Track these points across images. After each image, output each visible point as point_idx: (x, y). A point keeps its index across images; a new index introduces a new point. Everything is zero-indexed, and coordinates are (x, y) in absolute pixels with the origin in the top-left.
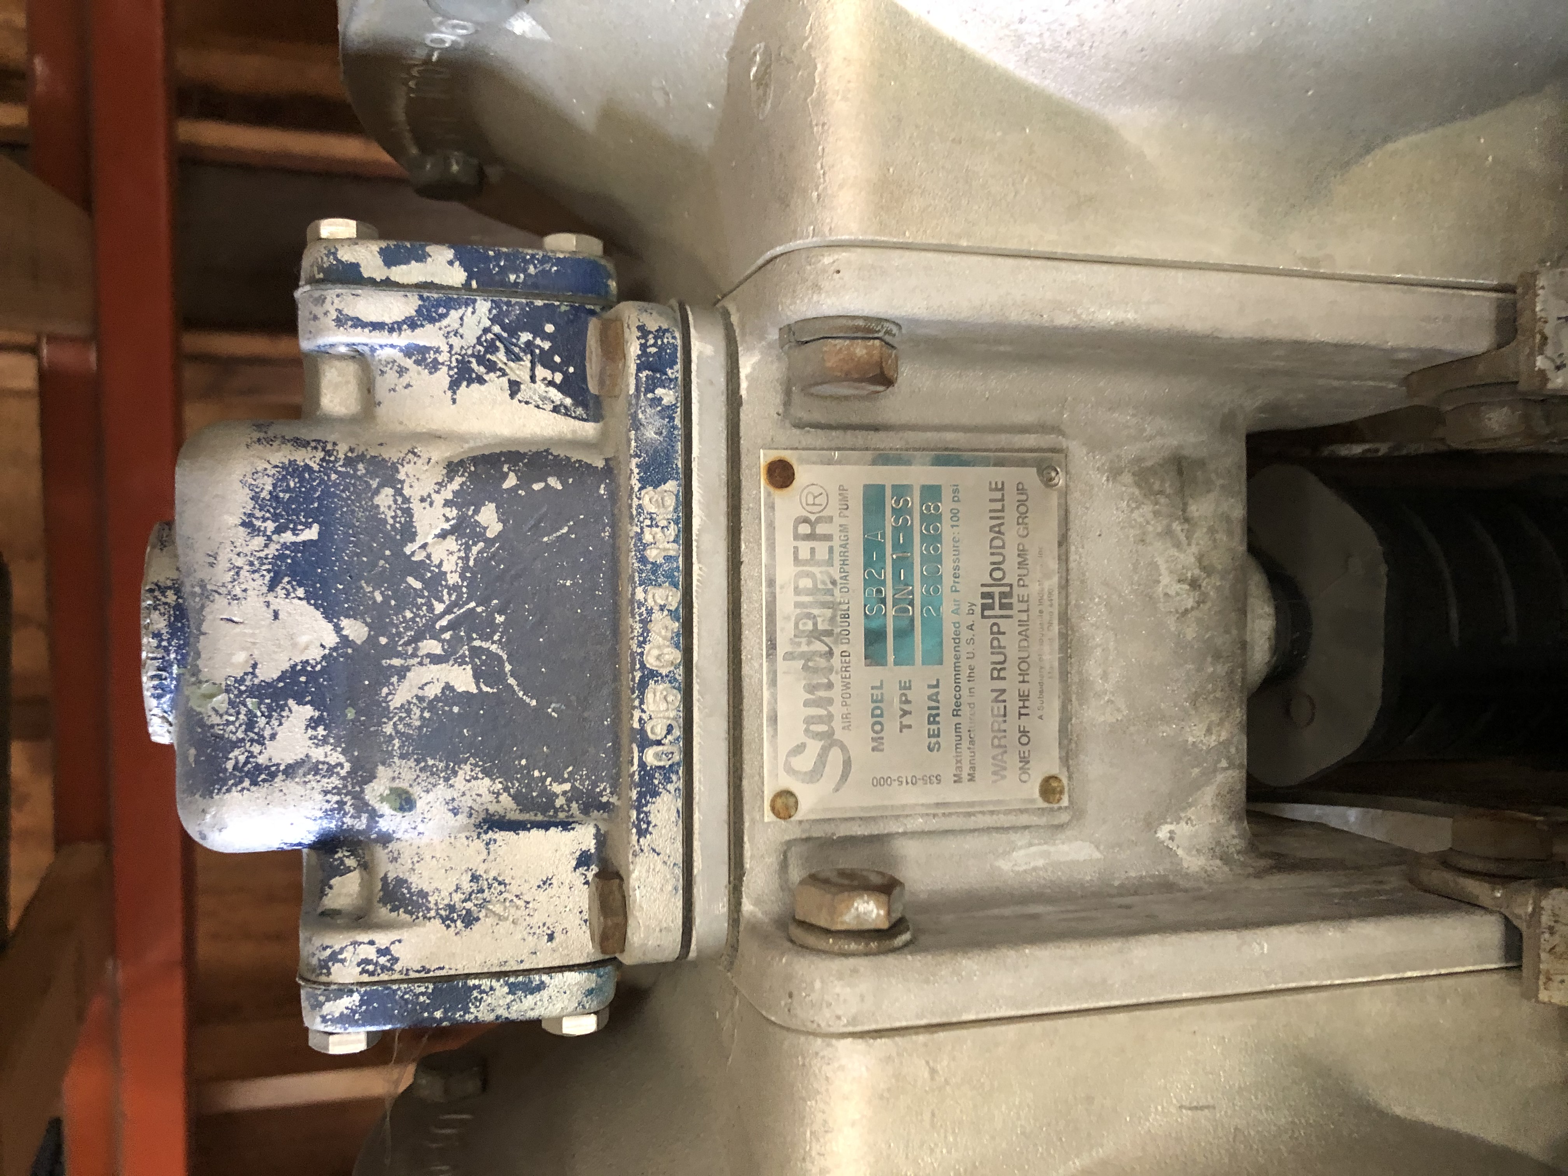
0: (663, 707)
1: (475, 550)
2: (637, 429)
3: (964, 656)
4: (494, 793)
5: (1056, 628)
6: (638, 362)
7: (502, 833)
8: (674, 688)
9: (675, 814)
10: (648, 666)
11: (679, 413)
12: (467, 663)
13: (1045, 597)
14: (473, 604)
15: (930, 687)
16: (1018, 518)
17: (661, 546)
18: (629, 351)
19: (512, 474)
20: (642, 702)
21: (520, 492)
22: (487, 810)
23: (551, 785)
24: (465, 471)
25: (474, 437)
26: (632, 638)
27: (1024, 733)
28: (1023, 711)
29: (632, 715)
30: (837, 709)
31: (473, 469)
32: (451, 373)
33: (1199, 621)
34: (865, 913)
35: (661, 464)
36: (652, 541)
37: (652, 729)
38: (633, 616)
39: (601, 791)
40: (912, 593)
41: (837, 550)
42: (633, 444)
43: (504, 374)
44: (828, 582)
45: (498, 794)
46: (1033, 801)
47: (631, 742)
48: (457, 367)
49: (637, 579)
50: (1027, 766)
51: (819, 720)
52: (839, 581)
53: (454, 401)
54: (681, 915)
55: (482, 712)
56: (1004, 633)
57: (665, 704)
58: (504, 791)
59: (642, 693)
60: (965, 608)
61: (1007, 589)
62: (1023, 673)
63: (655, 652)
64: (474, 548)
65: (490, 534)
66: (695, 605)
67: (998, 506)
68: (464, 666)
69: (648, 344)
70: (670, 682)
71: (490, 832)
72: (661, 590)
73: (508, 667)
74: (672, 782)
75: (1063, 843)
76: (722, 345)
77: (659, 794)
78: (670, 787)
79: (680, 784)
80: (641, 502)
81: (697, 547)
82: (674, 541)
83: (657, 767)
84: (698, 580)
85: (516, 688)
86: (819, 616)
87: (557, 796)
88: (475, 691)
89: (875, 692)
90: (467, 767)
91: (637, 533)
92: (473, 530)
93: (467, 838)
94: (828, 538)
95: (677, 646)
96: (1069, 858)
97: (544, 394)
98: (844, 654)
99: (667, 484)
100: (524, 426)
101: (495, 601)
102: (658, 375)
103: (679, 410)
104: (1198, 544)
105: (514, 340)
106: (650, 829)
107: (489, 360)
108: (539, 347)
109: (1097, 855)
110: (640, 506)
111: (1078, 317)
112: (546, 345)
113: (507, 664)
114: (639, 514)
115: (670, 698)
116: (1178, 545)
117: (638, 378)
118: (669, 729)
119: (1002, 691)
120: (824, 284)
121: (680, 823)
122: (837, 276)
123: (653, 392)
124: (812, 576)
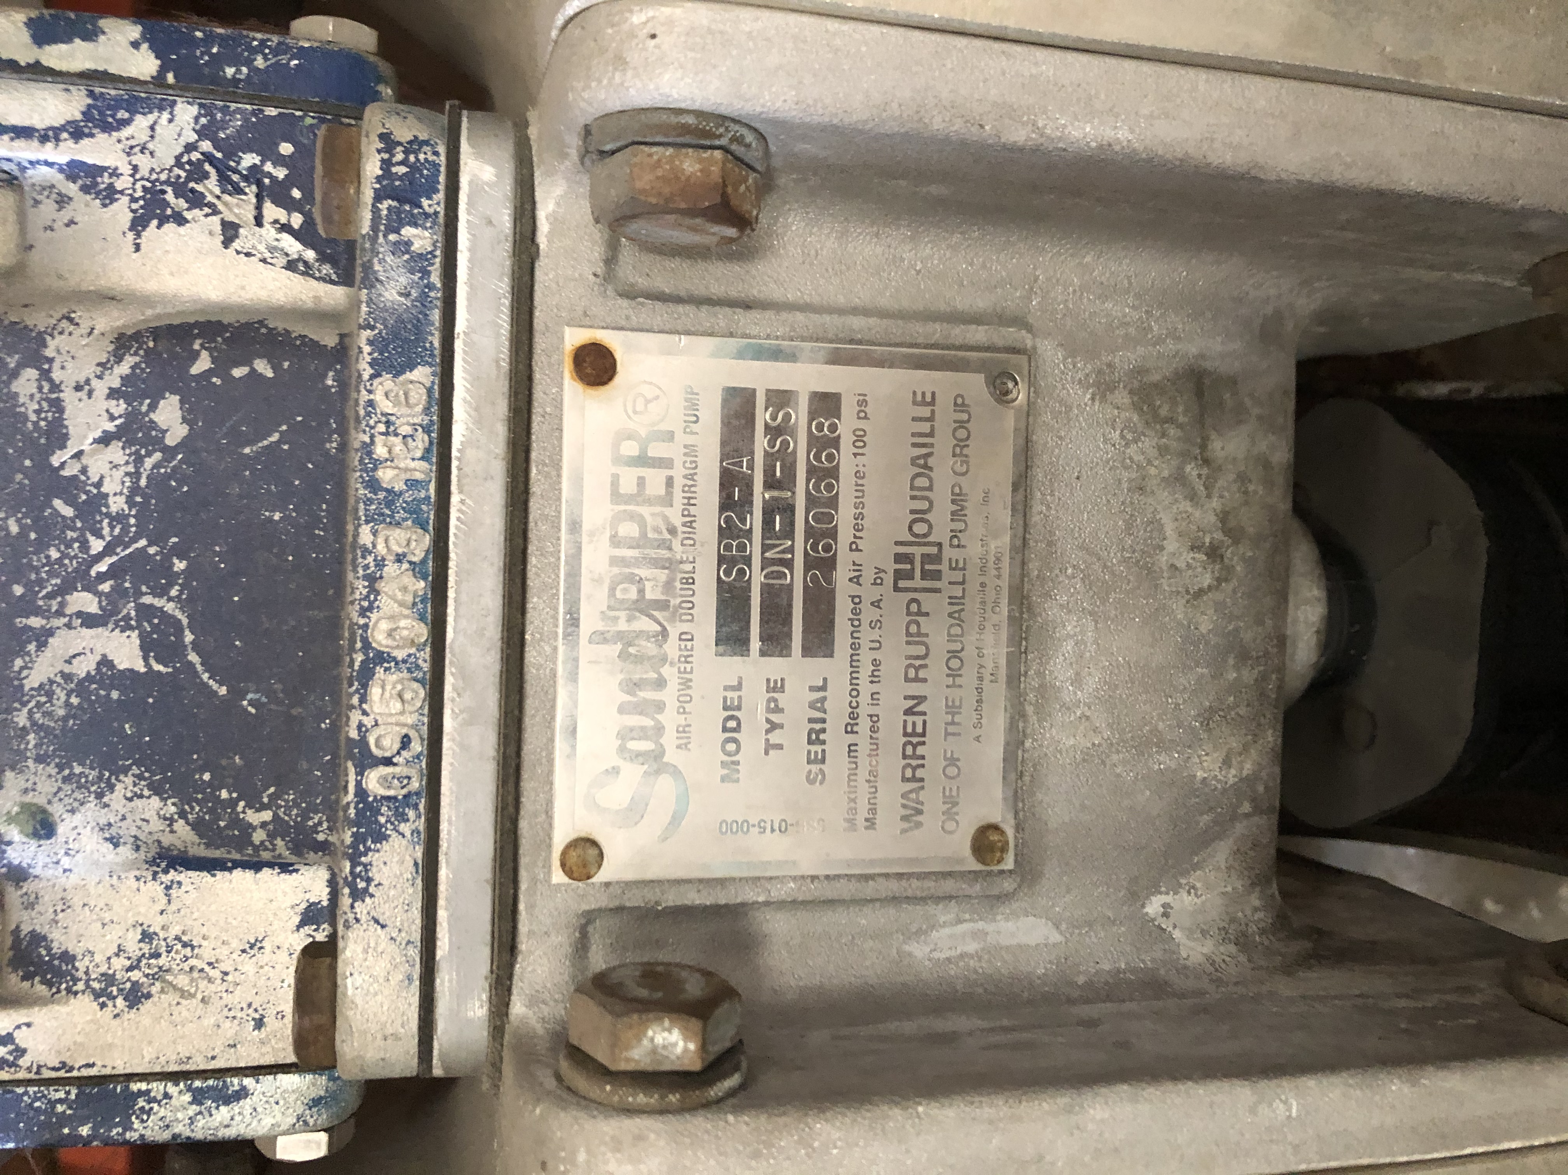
0: (396, 706)
1: (149, 462)
2: (371, 287)
3: (865, 645)
4: (165, 819)
5: (1005, 609)
6: (378, 186)
7: (190, 873)
8: (416, 680)
9: (412, 869)
10: (374, 645)
11: (437, 265)
12: (132, 628)
13: (991, 564)
14: (143, 542)
15: (812, 689)
16: (955, 446)
17: (402, 465)
18: (365, 170)
19: (205, 354)
20: (363, 700)
21: (214, 380)
22: (159, 842)
23: (244, 812)
24: (139, 349)
25: (163, 299)
26: (352, 603)
27: (952, 761)
28: (952, 729)
29: (348, 718)
30: (670, 719)
31: (151, 344)
32: (135, 206)
33: (1219, 607)
34: (664, 1047)
35: (406, 340)
36: (387, 456)
37: (378, 739)
38: (355, 570)
39: (316, 825)
40: (791, 550)
41: (679, 482)
42: (364, 308)
43: (215, 212)
44: (663, 528)
45: (171, 821)
46: (960, 861)
47: (346, 759)
48: (143, 198)
49: (361, 513)
50: (954, 810)
51: (642, 733)
52: (681, 529)
53: (138, 248)
54: (416, 1016)
55: (151, 700)
56: (927, 614)
57: (399, 705)
58: (180, 817)
59: (365, 686)
60: (868, 575)
61: (934, 550)
62: (954, 674)
63: (384, 625)
64: (147, 459)
65: (171, 440)
66: (452, 555)
67: (925, 427)
68: (128, 633)
69: (394, 160)
70: (409, 670)
71: (172, 871)
72: (398, 531)
73: (189, 637)
74: (408, 820)
75: (1007, 919)
76: (509, 166)
77: (386, 838)
78: (405, 828)
79: (421, 824)
80: (372, 397)
81: (459, 469)
82: (422, 458)
83: (384, 798)
84: (458, 519)
85: (199, 668)
86: (648, 580)
87: (254, 829)
88: (143, 670)
89: (730, 694)
90: (129, 780)
91: (364, 443)
92: (147, 435)
93: (138, 879)
94: (664, 463)
95: (422, 618)
96: (1014, 942)
97: (276, 243)
98: (683, 637)
99: (416, 372)
100: (243, 288)
101: (175, 540)
102: (408, 208)
103: (438, 260)
104: (1221, 497)
105: (232, 164)
106: (372, 889)
107: (193, 191)
108: (269, 175)
109: (1056, 937)
110: (371, 403)
112: (281, 173)
113: (187, 632)
114: (368, 414)
115: (408, 696)
116: (1192, 497)
117: (376, 211)
118: (405, 742)
119: (921, 699)
120: (633, 57)
121: (419, 881)
122: (653, 42)
123: (397, 231)
124: (639, 518)
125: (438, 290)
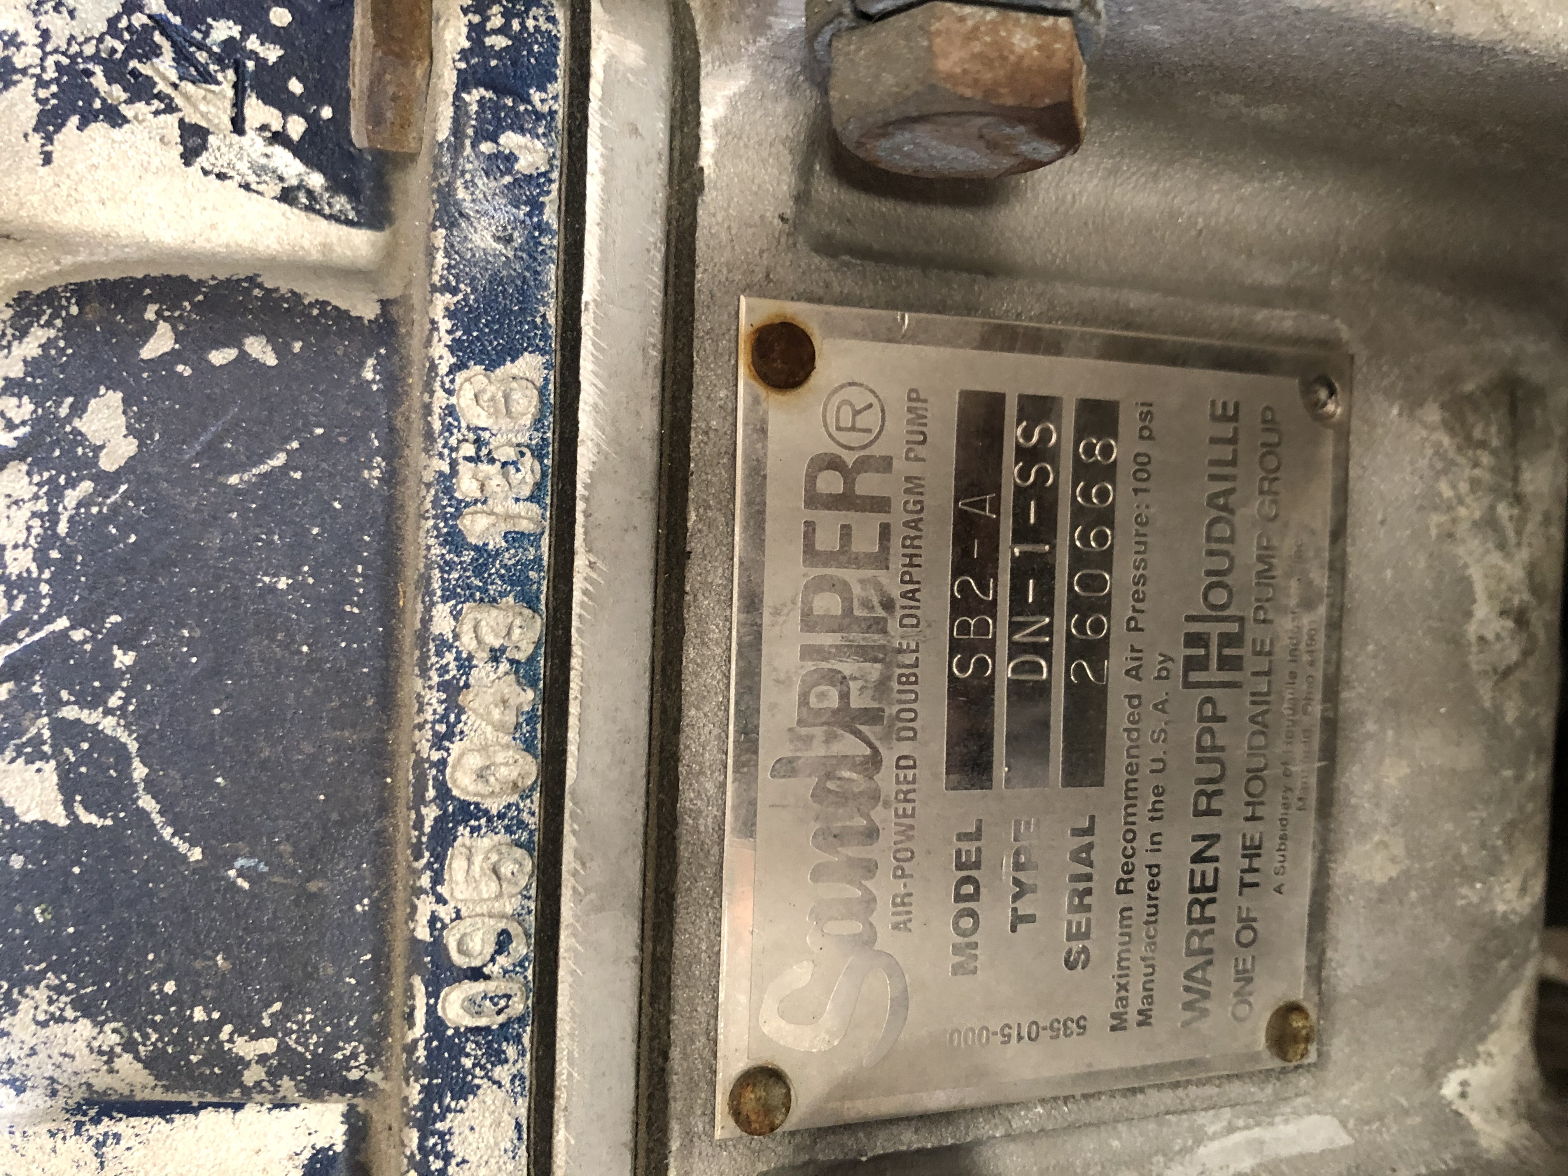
0: (489, 888)
1: (72, 497)
2: (452, 225)
3: (1145, 767)
4: (101, 1053)
5: (1317, 709)
6: (463, 65)
7: (133, 1121)
8: (518, 844)
9: (512, 1134)
10: (455, 792)
11: (554, 194)
12: (45, 757)
13: (1303, 646)
14: (62, 623)
15: (1075, 832)
16: (1263, 479)
17: (499, 509)
18: (441, 40)
19: (163, 328)
20: (438, 879)
21: (180, 368)
22: (89, 1086)
23: (231, 1040)
24: (55, 315)
25: (90, 241)
26: (420, 727)
27: (1247, 923)
28: (1249, 878)
29: (414, 908)
30: (883, 886)
31: (74, 310)
32: (43, 93)
33: (1524, 688)
35: (506, 313)
36: (478, 495)
37: (460, 943)
38: (424, 673)
39: (347, 1059)
40: (1048, 630)
41: (898, 533)
42: (441, 260)
43: (171, 108)
44: (875, 601)
45: (110, 1056)
46: (1255, 1057)
47: (409, 974)
48: (57, 81)
49: (436, 585)
50: (1248, 988)
51: (847, 910)
52: (899, 602)
53: (47, 159)
55: (76, 870)
56: (1223, 719)
57: (494, 886)
58: (125, 1050)
59: (440, 857)
60: (1152, 667)
61: (1235, 628)
62: (1254, 801)
63: (475, 761)
64: (68, 492)
65: (108, 463)
66: (576, 650)
67: (1226, 452)
68: (38, 764)
70: (508, 829)
71: (106, 1119)
72: (494, 612)
73: (139, 771)
74: (506, 1061)
75: (1287, 1121)
76: (663, 45)
77: (474, 1090)
78: (501, 1073)
79: (525, 1066)
80: (453, 400)
81: (587, 515)
82: (531, 498)
83: (469, 1030)
84: (585, 592)
85: (157, 819)
86: (855, 679)
87: (247, 1065)
88: (63, 822)
89: (965, 846)
90: (41, 994)
91: (441, 474)
92: (68, 453)
93: (53, 1135)
94: (880, 504)
95: (529, 747)
96: (1295, 1150)
97: (263, 161)
98: (903, 763)
99: (520, 361)
100: (213, 227)
101: (115, 619)
102: (509, 102)
103: (555, 187)
104: (1530, 545)
105: (198, 36)
107: (135, 73)
108: (254, 55)
109: (1344, 1140)
110: (450, 410)
112: (272, 54)
113: (136, 763)
114: (448, 428)
115: (506, 869)
116: (1502, 546)
117: (459, 105)
118: (503, 942)
119: (1213, 839)
121: (523, 1152)
123: (495, 140)
124: (842, 588)
125: (553, 234)
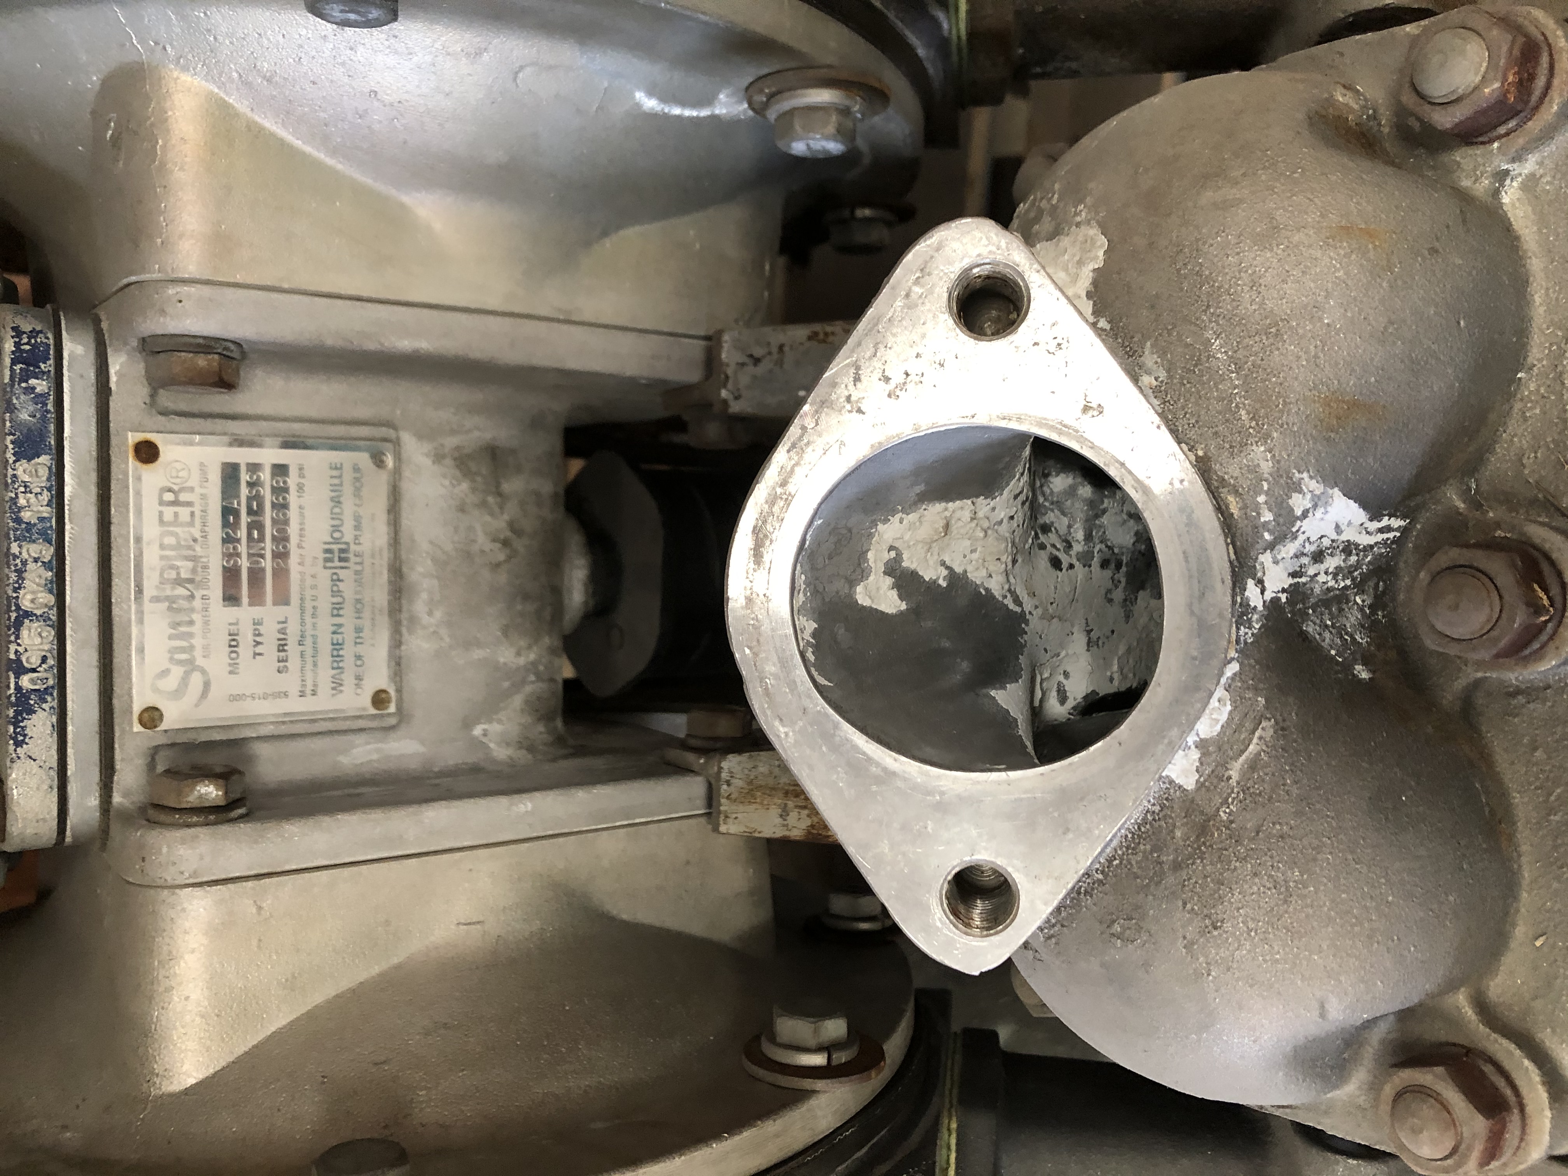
0: (38, 640)
2: (11, 412)
3: (308, 598)
5: (386, 576)
6: (13, 356)
8: (49, 625)
9: (51, 728)
10: (22, 608)
11: (51, 400)
13: (377, 553)
15: (279, 623)
16: (355, 491)
17: (35, 509)
18: (4, 348)
20: (17, 637)
26: (8, 585)
27: (359, 658)
28: (358, 640)
29: (9, 648)
30: (197, 642)
33: (510, 571)
34: (206, 794)
35: (34, 441)
36: (26, 505)
37: (28, 659)
38: (9, 567)
40: (263, 549)
41: (198, 514)
42: (8, 424)
44: (190, 539)
46: (366, 709)
47: (8, 671)
49: (12, 536)
50: (361, 683)
51: (183, 650)
52: (200, 539)
54: (56, 808)
56: (342, 580)
57: (39, 640)
59: (18, 630)
60: (310, 561)
61: (345, 546)
62: (358, 611)
63: (30, 596)
66: (68, 558)
67: (336, 481)
69: (22, 342)
70: (44, 621)
72: (35, 545)
74: (47, 702)
75: (393, 741)
76: (92, 346)
77: (35, 712)
78: (44, 706)
79: (55, 704)
80: (15, 472)
81: (69, 510)
82: (47, 505)
83: (32, 690)
84: (70, 538)
86: (182, 567)
89: (232, 627)
91: (12, 497)
94: (189, 504)
95: (51, 591)
96: (399, 752)
98: (204, 597)
99: (41, 458)
102: (32, 368)
103: (51, 397)
104: (509, 513)
106: (27, 740)
109: (422, 749)
110: (14, 476)
111: (382, 344)
115: (44, 634)
116: (492, 514)
117: (12, 370)
118: (44, 659)
119: (340, 626)
120: (169, 310)
121: (55, 735)
122: (180, 305)
123: (27, 382)
124: (175, 535)
125: (52, 413)
